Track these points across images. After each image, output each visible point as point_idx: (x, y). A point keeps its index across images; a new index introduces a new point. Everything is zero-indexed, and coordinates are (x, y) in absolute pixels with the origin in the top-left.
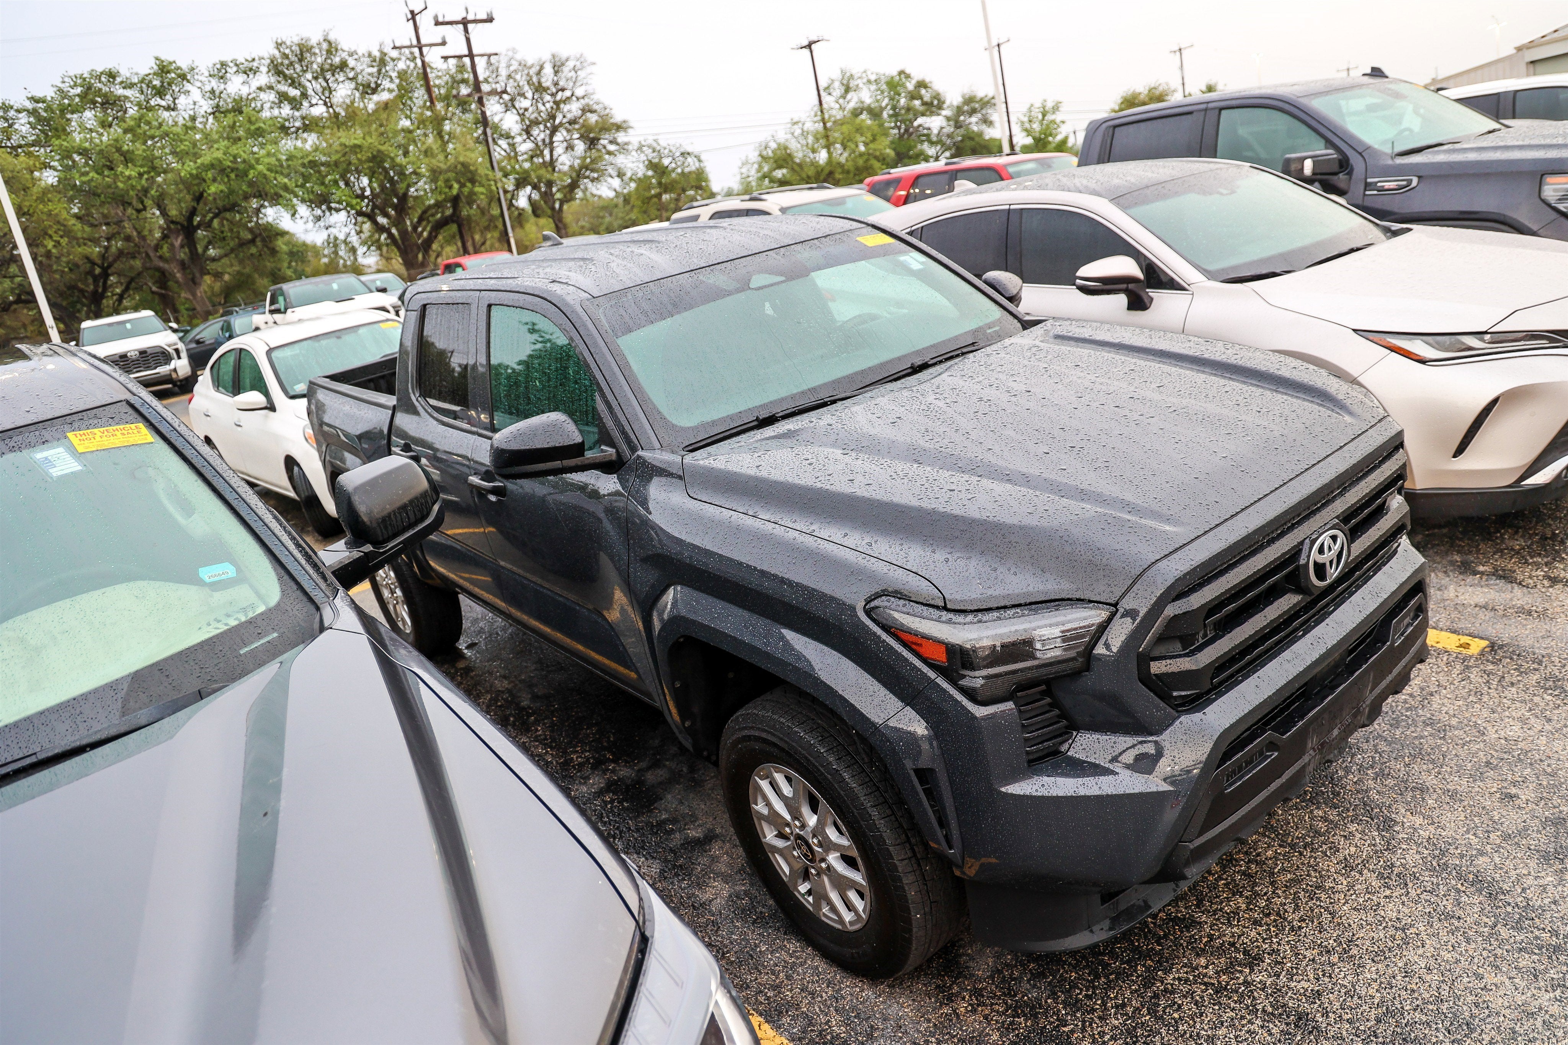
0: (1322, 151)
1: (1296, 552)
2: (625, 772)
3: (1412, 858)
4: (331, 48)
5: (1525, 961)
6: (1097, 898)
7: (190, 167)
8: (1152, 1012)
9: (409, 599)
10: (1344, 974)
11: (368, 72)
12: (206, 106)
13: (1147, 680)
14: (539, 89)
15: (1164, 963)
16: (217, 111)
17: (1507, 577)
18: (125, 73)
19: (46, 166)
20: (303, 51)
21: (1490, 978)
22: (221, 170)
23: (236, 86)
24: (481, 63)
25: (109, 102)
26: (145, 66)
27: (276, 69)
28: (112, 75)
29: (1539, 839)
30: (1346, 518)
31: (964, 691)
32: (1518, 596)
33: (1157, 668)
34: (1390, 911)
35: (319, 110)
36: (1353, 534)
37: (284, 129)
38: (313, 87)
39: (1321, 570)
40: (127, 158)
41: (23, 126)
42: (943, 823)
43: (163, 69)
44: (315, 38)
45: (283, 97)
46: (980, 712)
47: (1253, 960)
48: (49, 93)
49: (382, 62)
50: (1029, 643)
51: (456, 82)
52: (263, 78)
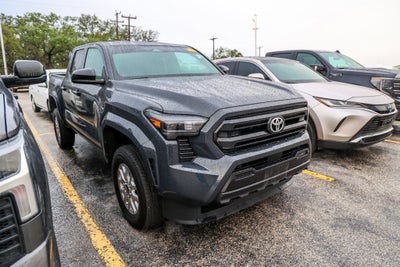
0: (320, 65)
1: (266, 120)
2: (100, 177)
3: (296, 222)
4: (95, 18)
5: (318, 249)
6: (199, 210)
7: (53, 39)
8: (212, 248)
9: (61, 131)
10: (268, 246)
11: (103, 25)
12: (61, 26)
13: (216, 142)
14: (145, 37)
15: (220, 237)
16: (64, 28)
17: (344, 166)
18: (43, 14)
19: (17, 33)
20: (88, 17)
21: (307, 251)
22: (61, 41)
23: (70, 23)
24: (131, 29)
25: (37, 21)
26: (48, 14)
27: (81, 20)
28: (39, 15)
29: (332, 222)
30: (285, 117)
31: (163, 135)
32: (346, 171)
33: (219, 140)
34: (286, 233)
35: (89, 32)
36: (287, 123)
37: (79, 35)
38: (89, 27)
39: (274, 127)
40: (38, 34)
41: (14, 23)
42: (155, 177)
43: (52, 15)
44: (92, 15)
45: (81, 28)
46: (167, 142)
47: (244, 240)
48: (23, 16)
49: (107, 24)
50: (183, 125)
51: (125, 32)
52: (77, 22)
